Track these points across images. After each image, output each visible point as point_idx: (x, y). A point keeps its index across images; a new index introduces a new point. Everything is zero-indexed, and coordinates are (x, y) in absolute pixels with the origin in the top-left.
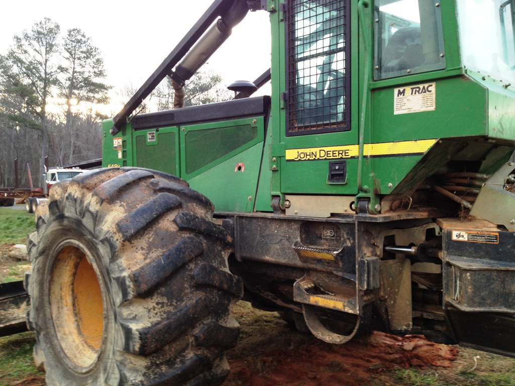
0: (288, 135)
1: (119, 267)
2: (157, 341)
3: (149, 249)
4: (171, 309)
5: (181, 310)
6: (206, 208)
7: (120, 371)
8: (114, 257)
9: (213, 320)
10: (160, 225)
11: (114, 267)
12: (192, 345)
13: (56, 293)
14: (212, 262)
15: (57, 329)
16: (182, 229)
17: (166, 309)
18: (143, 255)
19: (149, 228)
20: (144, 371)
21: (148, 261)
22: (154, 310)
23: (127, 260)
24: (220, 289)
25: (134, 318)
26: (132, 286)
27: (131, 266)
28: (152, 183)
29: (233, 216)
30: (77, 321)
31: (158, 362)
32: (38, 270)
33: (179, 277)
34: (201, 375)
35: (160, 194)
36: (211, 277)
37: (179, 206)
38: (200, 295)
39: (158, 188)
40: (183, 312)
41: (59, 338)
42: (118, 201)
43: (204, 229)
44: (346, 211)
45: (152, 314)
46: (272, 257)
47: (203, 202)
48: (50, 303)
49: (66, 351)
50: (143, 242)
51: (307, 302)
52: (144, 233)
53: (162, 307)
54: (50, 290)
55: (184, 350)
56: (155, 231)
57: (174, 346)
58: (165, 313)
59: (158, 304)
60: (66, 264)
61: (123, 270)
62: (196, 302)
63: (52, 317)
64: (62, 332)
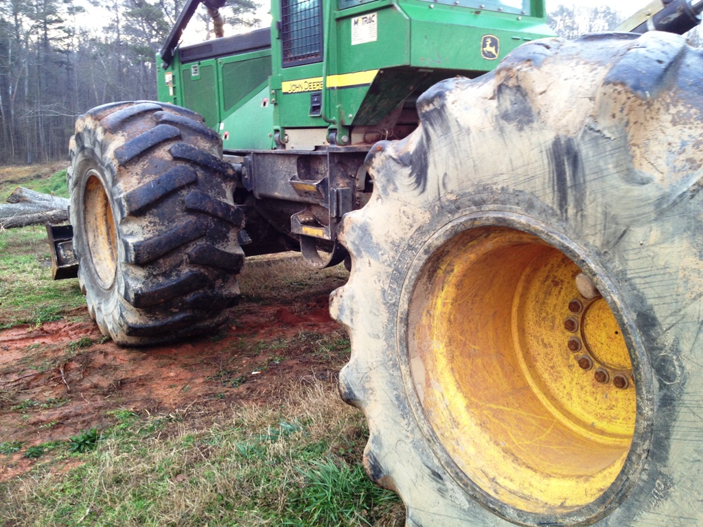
0: (284, 67)
1: (119, 190)
2: (149, 253)
3: (143, 175)
4: (163, 228)
5: (171, 230)
6: (211, 142)
7: (125, 279)
8: (115, 182)
9: (208, 243)
10: (155, 154)
11: (115, 190)
12: (186, 262)
13: (92, 222)
14: (208, 192)
15: (93, 255)
16: (176, 159)
17: (158, 227)
18: (138, 179)
19: (143, 156)
20: (144, 280)
21: (141, 185)
22: (147, 227)
23: (124, 183)
24: (214, 216)
25: (131, 234)
26: (126, 206)
27: (127, 189)
28: (156, 115)
29: (250, 153)
30: (111, 248)
31: (154, 273)
32: (75, 201)
33: (170, 201)
34: (201, 291)
35: (160, 125)
36: (203, 203)
37: (179, 138)
38: (192, 218)
39: (160, 120)
40: (173, 231)
41: (94, 262)
42: (121, 132)
43: (201, 160)
44: (324, 143)
45: (145, 231)
46: (279, 193)
47: (209, 136)
48: (86, 231)
49: (99, 274)
50: (138, 168)
51: (301, 233)
52: (139, 160)
53: (154, 226)
54: (85, 218)
55: (179, 265)
56: (150, 160)
57: (168, 260)
58: (157, 231)
59: (150, 222)
60: (97, 195)
61: (120, 193)
62: (186, 224)
63: (88, 245)
64: (98, 258)
